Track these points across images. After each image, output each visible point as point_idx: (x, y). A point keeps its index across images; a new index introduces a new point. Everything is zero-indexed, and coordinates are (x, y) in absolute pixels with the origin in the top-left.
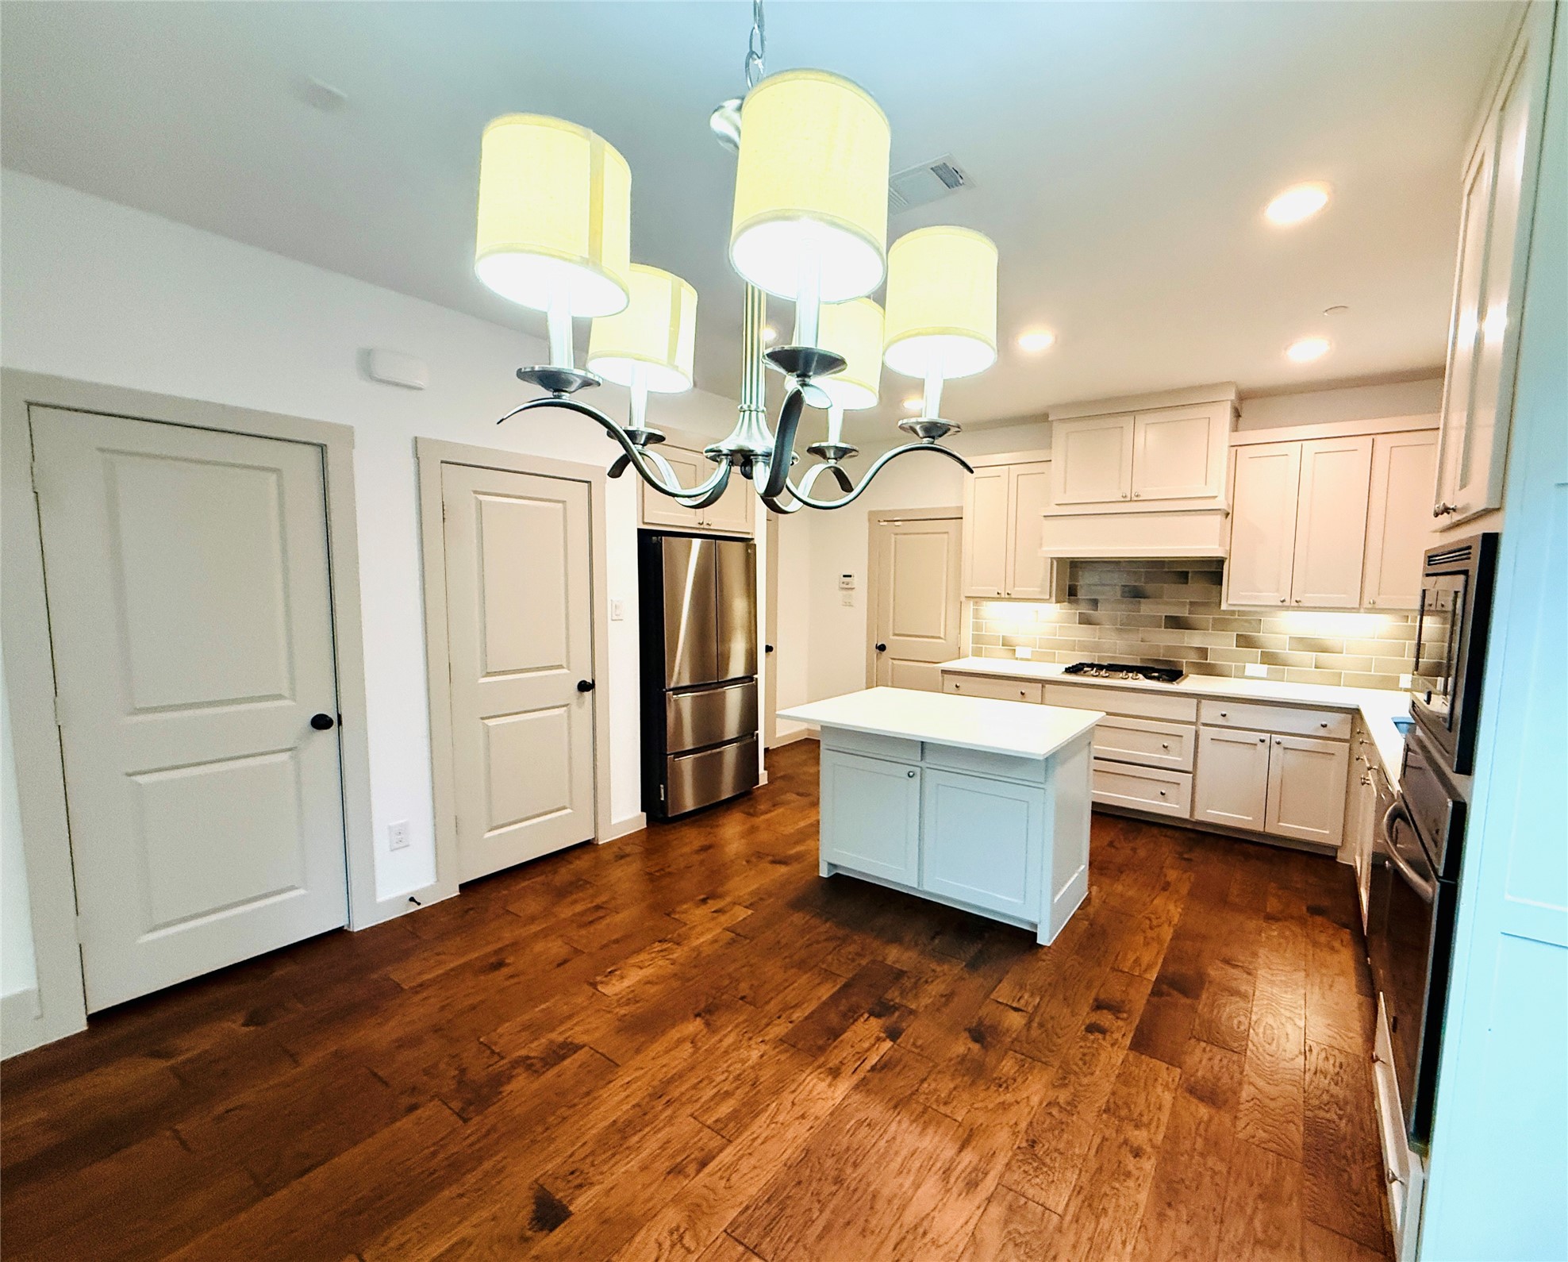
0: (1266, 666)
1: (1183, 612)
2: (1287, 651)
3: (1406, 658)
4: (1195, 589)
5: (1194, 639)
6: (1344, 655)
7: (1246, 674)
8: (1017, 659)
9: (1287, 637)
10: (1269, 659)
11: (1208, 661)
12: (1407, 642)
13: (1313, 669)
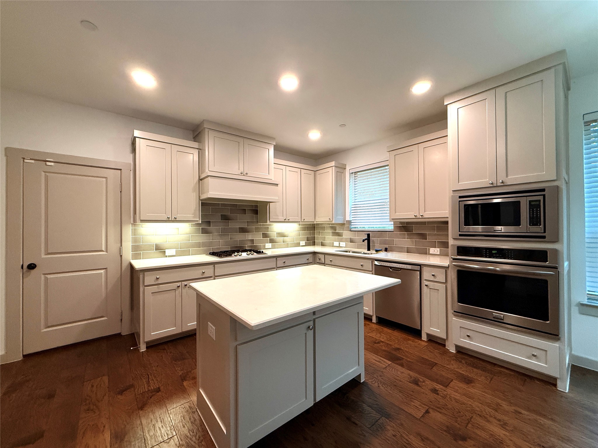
0: (271, 244)
1: (245, 226)
2: (276, 238)
3: (301, 237)
4: (248, 216)
5: (250, 237)
6: (289, 237)
7: (266, 247)
8: (166, 256)
9: (276, 233)
10: (272, 241)
11: (254, 245)
12: (301, 232)
13: (282, 243)
